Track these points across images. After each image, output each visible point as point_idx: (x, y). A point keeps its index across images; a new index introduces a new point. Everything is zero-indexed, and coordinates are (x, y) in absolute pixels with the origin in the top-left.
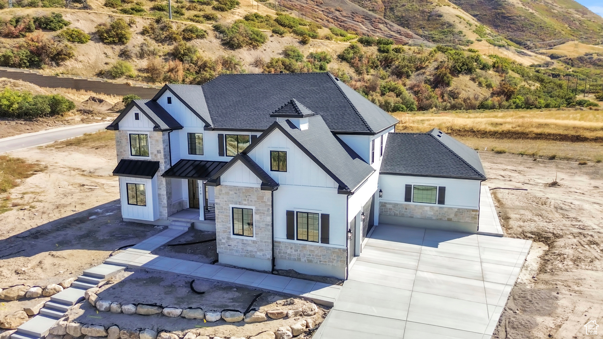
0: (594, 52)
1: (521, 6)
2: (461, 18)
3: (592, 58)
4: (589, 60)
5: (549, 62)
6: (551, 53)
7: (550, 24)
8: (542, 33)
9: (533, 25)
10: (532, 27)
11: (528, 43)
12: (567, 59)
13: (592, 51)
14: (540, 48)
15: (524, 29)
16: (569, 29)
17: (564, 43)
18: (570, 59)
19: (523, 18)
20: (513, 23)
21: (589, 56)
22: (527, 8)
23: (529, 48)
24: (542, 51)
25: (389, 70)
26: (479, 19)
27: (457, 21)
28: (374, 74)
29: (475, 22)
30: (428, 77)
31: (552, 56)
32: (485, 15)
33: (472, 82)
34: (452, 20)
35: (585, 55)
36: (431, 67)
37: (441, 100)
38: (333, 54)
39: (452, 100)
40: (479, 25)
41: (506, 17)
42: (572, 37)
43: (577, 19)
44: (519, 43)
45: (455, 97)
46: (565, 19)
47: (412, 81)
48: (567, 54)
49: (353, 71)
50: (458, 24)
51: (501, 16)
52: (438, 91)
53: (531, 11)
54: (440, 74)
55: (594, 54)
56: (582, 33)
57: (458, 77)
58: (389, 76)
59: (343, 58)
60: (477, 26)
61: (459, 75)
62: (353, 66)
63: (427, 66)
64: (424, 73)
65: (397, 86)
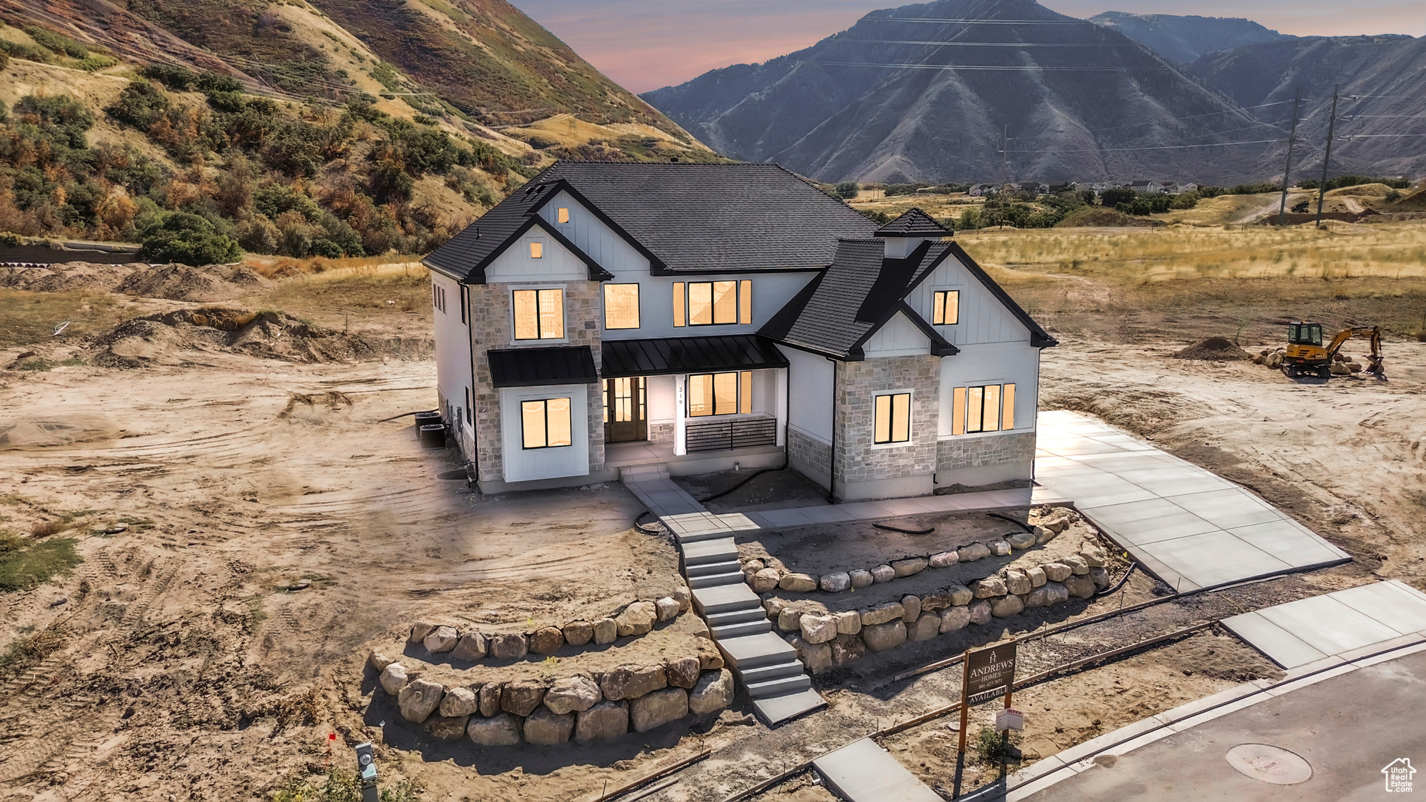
0: (603, 137)
1: (454, 28)
2: (335, 40)
3: (603, 150)
4: (598, 154)
5: (533, 154)
6: (531, 136)
7: (517, 74)
8: (506, 93)
9: (485, 74)
10: (483, 77)
11: (483, 110)
12: (561, 149)
13: (599, 137)
14: (508, 123)
15: (469, 80)
16: (551, 87)
17: (549, 117)
18: (566, 150)
19: (463, 55)
20: (445, 65)
21: (596, 146)
22: (468, 36)
23: (488, 123)
24: (511, 130)
25: (258, 155)
26: (374, 47)
27: (329, 46)
28: (222, 163)
29: (367, 53)
30: (357, 176)
31: (535, 143)
32: (384, 40)
33: (452, 192)
34: (316, 42)
35: (590, 144)
36: (358, 153)
37: (402, 232)
38: (90, 104)
39: (425, 231)
40: (378, 61)
41: (428, 49)
42: (560, 105)
43: (560, 68)
44: (466, 110)
45: (429, 224)
46: (539, 65)
47: (322, 184)
48: (559, 139)
49: (164, 153)
50: (332, 54)
51: (418, 46)
52: (390, 210)
53: (475, 42)
54: (385, 171)
55: (604, 143)
56: (574, 99)
57: (422, 179)
58: (264, 172)
59: (120, 115)
60: (374, 63)
61: (424, 175)
62: (160, 142)
63: (346, 150)
64: (344, 168)
65: (294, 195)
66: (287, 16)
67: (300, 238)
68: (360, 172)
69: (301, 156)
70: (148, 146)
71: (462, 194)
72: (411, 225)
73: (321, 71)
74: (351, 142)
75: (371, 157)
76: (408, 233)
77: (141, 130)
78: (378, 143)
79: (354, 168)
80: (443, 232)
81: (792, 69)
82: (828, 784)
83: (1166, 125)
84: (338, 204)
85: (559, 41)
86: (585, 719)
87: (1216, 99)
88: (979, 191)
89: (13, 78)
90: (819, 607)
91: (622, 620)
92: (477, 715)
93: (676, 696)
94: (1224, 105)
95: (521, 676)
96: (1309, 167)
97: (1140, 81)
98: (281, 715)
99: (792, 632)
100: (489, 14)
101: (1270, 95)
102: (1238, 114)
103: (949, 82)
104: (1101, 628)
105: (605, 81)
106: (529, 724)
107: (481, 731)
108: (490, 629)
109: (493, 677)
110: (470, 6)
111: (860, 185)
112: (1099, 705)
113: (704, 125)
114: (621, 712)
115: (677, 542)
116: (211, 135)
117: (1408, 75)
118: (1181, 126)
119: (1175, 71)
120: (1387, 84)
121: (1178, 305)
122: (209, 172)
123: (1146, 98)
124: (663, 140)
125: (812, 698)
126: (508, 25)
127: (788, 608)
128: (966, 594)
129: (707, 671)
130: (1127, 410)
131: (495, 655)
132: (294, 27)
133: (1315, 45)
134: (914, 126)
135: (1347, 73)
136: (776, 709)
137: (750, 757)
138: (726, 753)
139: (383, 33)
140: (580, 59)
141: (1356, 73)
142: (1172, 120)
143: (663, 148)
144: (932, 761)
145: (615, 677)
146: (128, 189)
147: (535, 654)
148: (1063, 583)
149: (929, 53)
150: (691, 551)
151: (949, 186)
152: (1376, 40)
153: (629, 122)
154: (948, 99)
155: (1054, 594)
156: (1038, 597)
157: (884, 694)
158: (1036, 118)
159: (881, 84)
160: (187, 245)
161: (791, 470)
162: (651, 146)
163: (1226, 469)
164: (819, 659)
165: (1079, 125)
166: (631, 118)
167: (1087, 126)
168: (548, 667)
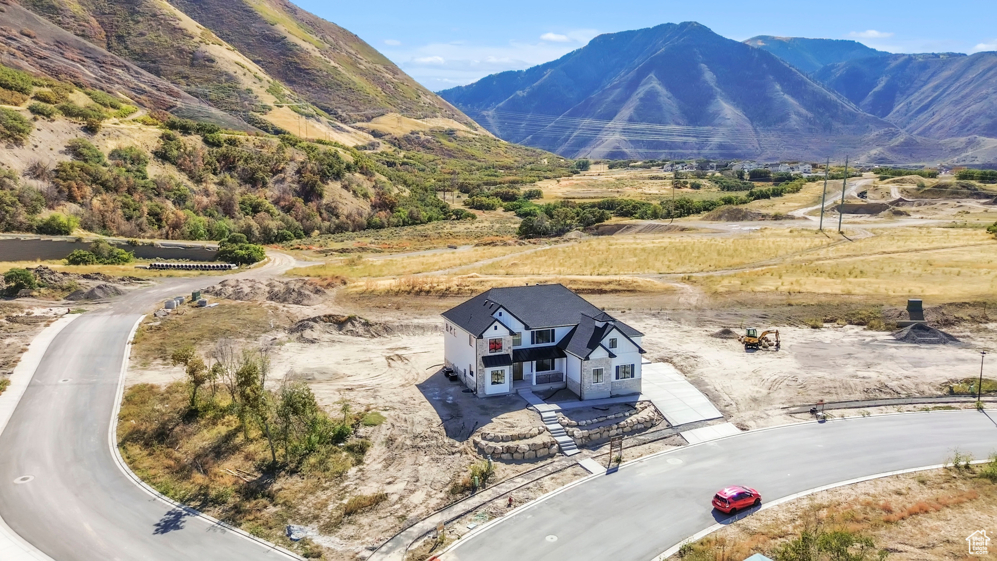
0: (420, 129)
1: (319, 55)
2: (243, 67)
3: (420, 138)
4: (417, 141)
5: (373, 142)
6: (372, 129)
7: (361, 85)
8: (354, 98)
9: (340, 86)
10: (339, 88)
11: (340, 111)
12: (392, 138)
13: (417, 129)
14: (356, 120)
15: (329, 90)
16: (384, 94)
17: (384, 114)
18: (396, 139)
19: (325, 73)
20: (313, 80)
21: (416, 135)
22: (328, 59)
23: (343, 121)
24: (359, 124)
25: (236, 175)
26: (268, 70)
27: (240, 72)
28: (218, 181)
29: (264, 76)
30: (292, 185)
31: (375, 134)
32: (272, 63)
33: (346, 191)
34: (231, 69)
35: (411, 134)
36: (291, 169)
37: (320, 219)
38: (144, 149)
39: (334, 219)
40: (271, 81)
41: (301, 69)
42: (390, 106)
43: (389, 80)
44: (327, 110)
45: (335, 213)
46: (376, 79)
47: (272, 191)
48: (391, 131)
49: (186, 177)
50: (242, 77)
51: (295, 67)
52: (313, 205)
53: (333, 63)
54: (308, 182)
55: (421, 133)
56: (399, 102)
57: (328, 184)
58: (240, 185)
59: (162, 156)
60: (269, 82)
61: (329, 181)
62: (183, 170)
63: (283, 168)
64: (284, 179)
65: (259, 200)
66: (213, 52)
67: (271, 230)
68: (293, 182)
69: (260, 174)
70: (178, 173)
71: (352, 192)
72: (325, 215)
73: (235, 89)
74: (286, 163)
75: (299, 172)
76: (323, 220)
77: (173, 164)
78: (302, 163)
79: (289, 180)
80: (343, 218)
81: (545, 75)
82: (581, 466)
83: (799, 114)
84: (282, 203)
85: (387, 60)
86: (526, 454)
87: (833, 96)
88: (670, 168)
89: (104, 137)
90: (578, 429)
91: (531, 432)
92: (503, 453)
93: (546, 449)
94: (839, 101)
95: (511, 444)
96: (897, 143)
97: (782, 85)
98: (460, 452)
99: (572, 436)
100: (341, 42)
101: (870, 93)
102: (848, 107)
103: (651, 85)
104: (650, 435)
105: (419, 87)
106: (514, 455)
107: (504, 456)
108: (502, 434)
109: (506, 444)
110: (329, 38)
111: (592, 161)
112: (643, 452)
113: (485, 113)
114: (534, 452)
115: (539, 413)
116: (209, 163)
117: (962, 81)
118: (810, 115)
119: (805, 78)
120: (949, 87)
121: (724, 307)
122: (212, 188)
123: (786, 96)
124: (460, 130)
125: (577, 451)
126: (354, 50)
127: (571, 430)
128: (616, 426)
129: (552, 444)
130: (682, 363)
131: (504, 440)
132: (217, 59)
133: (901, 60)
134: (628, 115)
135: (922, 79)
136: (569, 453)
137: (564, 462)
138: (558, 461)
139: (272, 58)
140: (402, 73)
141: (929, 79)
142: (803, 111)
143: (459, 135)
144: (604, 462)
145: (532, 445)
146: (174, 203)
147: (513, 440)
148: (642, 423)
149: (639, 65)
150: (544, 415)
151: (651, 162)
152: (941, 57)
153: (436, 117)
154: (651, 96)
155: (639, 426)
156: (635, 428)
157: (594, 450)
158: (712, 109)
159: (606, 86)
160: (244, 252)
161: (568, 389)
162: (451, 134)
163: (702, 388)
164: (579, 442)
165: (741, 114)
166: (437, 114)
167: (746, 115)
168: (517, 442)
